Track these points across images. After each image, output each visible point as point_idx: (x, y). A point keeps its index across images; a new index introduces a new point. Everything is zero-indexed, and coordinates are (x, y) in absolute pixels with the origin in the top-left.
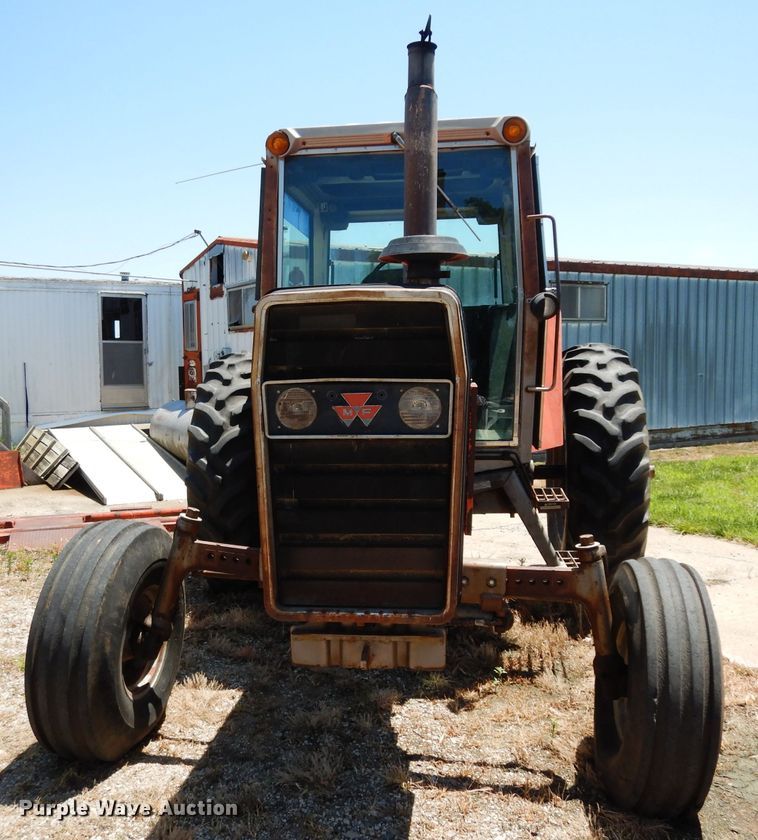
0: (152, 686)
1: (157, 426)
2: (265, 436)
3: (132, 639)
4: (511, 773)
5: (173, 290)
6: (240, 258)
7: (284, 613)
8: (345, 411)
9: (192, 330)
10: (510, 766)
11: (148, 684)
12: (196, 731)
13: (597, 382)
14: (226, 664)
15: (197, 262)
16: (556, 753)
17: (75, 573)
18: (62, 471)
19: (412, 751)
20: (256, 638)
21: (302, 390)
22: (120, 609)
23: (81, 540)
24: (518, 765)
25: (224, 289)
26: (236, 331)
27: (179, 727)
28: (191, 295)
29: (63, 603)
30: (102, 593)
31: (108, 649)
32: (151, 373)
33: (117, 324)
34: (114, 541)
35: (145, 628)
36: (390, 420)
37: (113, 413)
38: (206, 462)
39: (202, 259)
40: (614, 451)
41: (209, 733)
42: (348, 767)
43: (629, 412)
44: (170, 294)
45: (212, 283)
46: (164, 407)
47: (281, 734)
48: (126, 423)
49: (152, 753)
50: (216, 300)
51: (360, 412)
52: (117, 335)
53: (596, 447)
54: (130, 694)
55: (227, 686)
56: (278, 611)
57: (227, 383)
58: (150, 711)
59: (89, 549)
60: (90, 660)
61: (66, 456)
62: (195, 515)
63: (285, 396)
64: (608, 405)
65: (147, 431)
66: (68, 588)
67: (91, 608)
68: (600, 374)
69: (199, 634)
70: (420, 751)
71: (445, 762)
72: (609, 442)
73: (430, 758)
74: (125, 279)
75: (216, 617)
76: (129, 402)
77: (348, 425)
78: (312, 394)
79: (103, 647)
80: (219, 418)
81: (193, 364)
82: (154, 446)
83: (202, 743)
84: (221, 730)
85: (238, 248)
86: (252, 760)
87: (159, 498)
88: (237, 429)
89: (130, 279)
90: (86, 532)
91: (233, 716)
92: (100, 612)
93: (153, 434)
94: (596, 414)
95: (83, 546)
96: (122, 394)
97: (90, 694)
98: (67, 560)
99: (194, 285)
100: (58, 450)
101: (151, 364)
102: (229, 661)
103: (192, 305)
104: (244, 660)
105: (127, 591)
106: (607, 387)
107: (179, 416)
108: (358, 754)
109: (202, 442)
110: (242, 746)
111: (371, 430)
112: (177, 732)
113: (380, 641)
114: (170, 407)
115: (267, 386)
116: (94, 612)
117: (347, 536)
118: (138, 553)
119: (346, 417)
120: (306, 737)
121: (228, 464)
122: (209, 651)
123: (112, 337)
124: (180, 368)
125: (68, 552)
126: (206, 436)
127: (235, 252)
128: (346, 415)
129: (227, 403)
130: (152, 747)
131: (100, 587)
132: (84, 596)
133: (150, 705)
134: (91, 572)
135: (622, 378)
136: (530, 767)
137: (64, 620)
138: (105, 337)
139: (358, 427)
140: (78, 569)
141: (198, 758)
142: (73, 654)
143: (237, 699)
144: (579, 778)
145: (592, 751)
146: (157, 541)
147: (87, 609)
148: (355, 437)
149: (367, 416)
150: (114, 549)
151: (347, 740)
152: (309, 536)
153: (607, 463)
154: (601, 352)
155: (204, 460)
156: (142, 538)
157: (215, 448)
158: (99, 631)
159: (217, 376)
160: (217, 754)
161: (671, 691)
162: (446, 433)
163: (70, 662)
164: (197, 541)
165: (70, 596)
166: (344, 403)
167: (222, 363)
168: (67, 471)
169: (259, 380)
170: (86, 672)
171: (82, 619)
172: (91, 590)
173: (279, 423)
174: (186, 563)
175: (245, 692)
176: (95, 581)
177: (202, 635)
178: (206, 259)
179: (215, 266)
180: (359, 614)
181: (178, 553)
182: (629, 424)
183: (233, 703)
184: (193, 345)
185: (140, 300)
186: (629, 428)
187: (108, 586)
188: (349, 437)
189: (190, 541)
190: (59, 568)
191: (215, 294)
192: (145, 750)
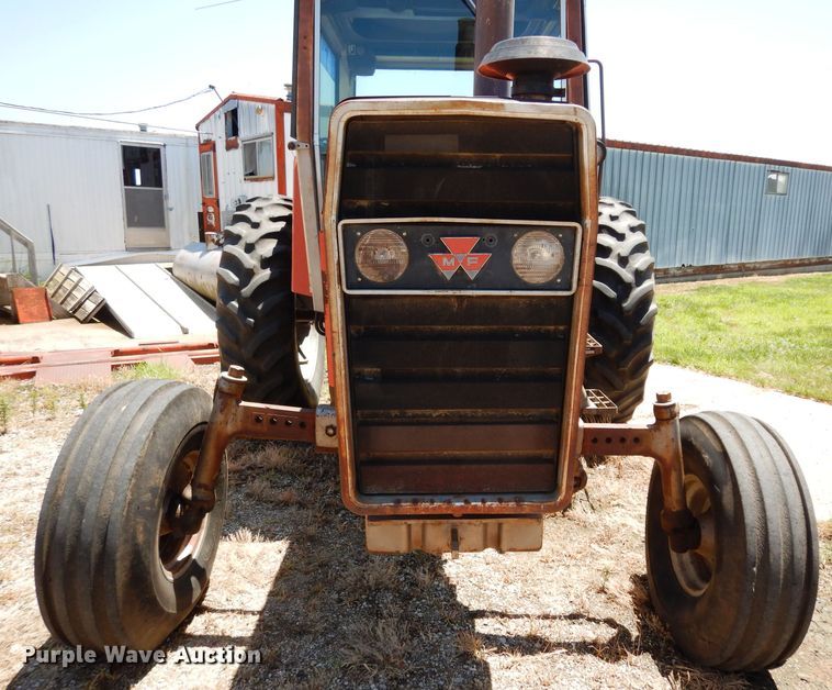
0: (194, 557)
1: (180, 266)
2: (342, 291)
3: (169, 515)
4: (577, 626)
5: (190, 142)
6: (254, 111)
7: (366, 505)
8: (445, 260)
9: (210, 180)
10: (573, 617)
11: (190, 556)
12: (245, 598)
13: (612, 232)
14: (268, 509)
15: (212, 117)
16: (612, 599)
17: (95, 450)
18: (90, 306)
19: (474, 607)
20: (294, 478)
21: (390, 232)
22: (153, 490)
23: (101, 407)
24: (582, 617)
25: (239, 142)
26: (252, 180)
27: (226, 594)
28: (208, 146)
29: (80, 488)
30: (129, 474)
31: (141, 538)
32: (172, 218)
33: (138, 172)
34: (141, 409)
35: (184, 501)
36: (501, 272)
37: (136, 252)
38: (237, 305)
39: (217, 113)
40: (628, 297)
41: (257, 599)
42: (414, 633)
43: (641, 261)
44: (187, 145)
45: (227, 136)
46: (186, 248)
47: (336, 596)
48: (149, 262)
49: (198, 633)
50: (232, 152)
51: (465, 260)
52: (138, 182)
53: (612, 294)
54: (170, 576)
55: (273, 538)
56: (359, 504)
57: (256, 226)
58: (194, 586)
59: (112, 419)
60: (118, 555)
61: (92, 293)
62: (239, 374)
63: (368, 238)
64: (622, 255)
65: (170, 270)
66: (87, 469)
67: (117, 494)
68: (613, 225)
69: (237, 476)
70: (483, 607)
71: (509, 617)
72: (624, 288)
73: (494, 614)
74: (143, 129)
75: (252, 456)
76: (152, 243)
77: (449, 277)
78: (403, 237)
79: (134, 537)
80: (250, 261)
81: (211, 209)
82: (177, 283)
83: (253, 613)
84: (271, 594)
85: (253, 103)
86: (310, 633)
87: (185, 332)
88: (268, 272)
89: (149, 130)
90: (107, 397)
91: (282, 576)
92: (129, 497)
93: (176, 272)
94: (611, 262)
95: (104, 416)
96: (145, 235)
97: (120, 593)
98: (84, 432)
99: (211, 137)
100: (85, 286)
101: (171, 209)
102: (270, 506)
103: (209, 156)
104: (286, 504)
105: (161, 467)
106: (621, 237)
107: (201, 256)
108: (420, 615)
109: (232, 285)
110: (297, 614)
111: (478, 283)
112: (223, 601)
113: (470, 524)
114: (191, 248)
115: (344, 225)
116: (121, 498)
117: (441, 412)
118: (173, 421)
119: (447, 268)
120: (363, 597)
121: (260, 307)
122: (249, 496)
123: (134, 184)
124: (199, 213)
125: (85, 423)
126: (237, 279)
127: (249, 108)
128: (446, 265)
129: (257, 246)
130: (197, 626)
131: (127, 466)
132: (107, 479)
133: (193, 579)
134: (114, 449)
135: (633, 229)
136: (591, 616)
137: (81, 509)
138: (126, 184)
139: (460, 280)
140: (98, 445)
141: (250, 634)
142: (95, 549)
143: (284, 553)
144: (643, 627)
145: (649, 596)
146: (194, 403)
147: (112, 494)
148: (458, 293)
149: (472, 267)
150: (143, 417)
151: (407, 598)
152: (394, 413)
153: (622, 308)
154: (612, 205)
155: (235, 304)
156: (178, 401)
157: (247, 291)
158: (128, 518)
159: (245, 219)
160: (270, 627)
161: (772, 560)
162: (570, 289)
163: (93, 561)
164: (243, 403)
165: (89, 478)
166: (444, 250)
167: (249, 206)
168: (94, 306)
169: (334, 217)
170: (115, 568)
171: (106, 506)
172: (116, 471)
173: (359, 275)
174: (230, 429)
175: (291, 544)
176: (120, 460)
177: (239, 477)
178: (221, 112)
179: (230, 120)
180: (458, 504)
181: (220, 417)
182: (641, 272)
183: (280, 557)
184: (210, 193)
185: (159, 150)
186: (640, 276)
187: (137, 464)
188: (450, 293)
189: (234, 403)
190: (73, 444)
191: (230, 146)
192: (190, 629)
